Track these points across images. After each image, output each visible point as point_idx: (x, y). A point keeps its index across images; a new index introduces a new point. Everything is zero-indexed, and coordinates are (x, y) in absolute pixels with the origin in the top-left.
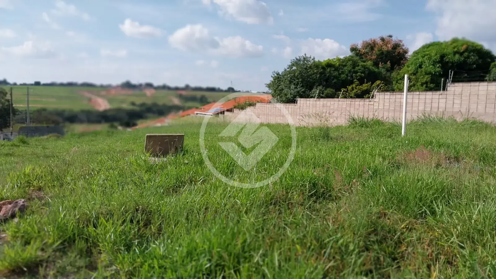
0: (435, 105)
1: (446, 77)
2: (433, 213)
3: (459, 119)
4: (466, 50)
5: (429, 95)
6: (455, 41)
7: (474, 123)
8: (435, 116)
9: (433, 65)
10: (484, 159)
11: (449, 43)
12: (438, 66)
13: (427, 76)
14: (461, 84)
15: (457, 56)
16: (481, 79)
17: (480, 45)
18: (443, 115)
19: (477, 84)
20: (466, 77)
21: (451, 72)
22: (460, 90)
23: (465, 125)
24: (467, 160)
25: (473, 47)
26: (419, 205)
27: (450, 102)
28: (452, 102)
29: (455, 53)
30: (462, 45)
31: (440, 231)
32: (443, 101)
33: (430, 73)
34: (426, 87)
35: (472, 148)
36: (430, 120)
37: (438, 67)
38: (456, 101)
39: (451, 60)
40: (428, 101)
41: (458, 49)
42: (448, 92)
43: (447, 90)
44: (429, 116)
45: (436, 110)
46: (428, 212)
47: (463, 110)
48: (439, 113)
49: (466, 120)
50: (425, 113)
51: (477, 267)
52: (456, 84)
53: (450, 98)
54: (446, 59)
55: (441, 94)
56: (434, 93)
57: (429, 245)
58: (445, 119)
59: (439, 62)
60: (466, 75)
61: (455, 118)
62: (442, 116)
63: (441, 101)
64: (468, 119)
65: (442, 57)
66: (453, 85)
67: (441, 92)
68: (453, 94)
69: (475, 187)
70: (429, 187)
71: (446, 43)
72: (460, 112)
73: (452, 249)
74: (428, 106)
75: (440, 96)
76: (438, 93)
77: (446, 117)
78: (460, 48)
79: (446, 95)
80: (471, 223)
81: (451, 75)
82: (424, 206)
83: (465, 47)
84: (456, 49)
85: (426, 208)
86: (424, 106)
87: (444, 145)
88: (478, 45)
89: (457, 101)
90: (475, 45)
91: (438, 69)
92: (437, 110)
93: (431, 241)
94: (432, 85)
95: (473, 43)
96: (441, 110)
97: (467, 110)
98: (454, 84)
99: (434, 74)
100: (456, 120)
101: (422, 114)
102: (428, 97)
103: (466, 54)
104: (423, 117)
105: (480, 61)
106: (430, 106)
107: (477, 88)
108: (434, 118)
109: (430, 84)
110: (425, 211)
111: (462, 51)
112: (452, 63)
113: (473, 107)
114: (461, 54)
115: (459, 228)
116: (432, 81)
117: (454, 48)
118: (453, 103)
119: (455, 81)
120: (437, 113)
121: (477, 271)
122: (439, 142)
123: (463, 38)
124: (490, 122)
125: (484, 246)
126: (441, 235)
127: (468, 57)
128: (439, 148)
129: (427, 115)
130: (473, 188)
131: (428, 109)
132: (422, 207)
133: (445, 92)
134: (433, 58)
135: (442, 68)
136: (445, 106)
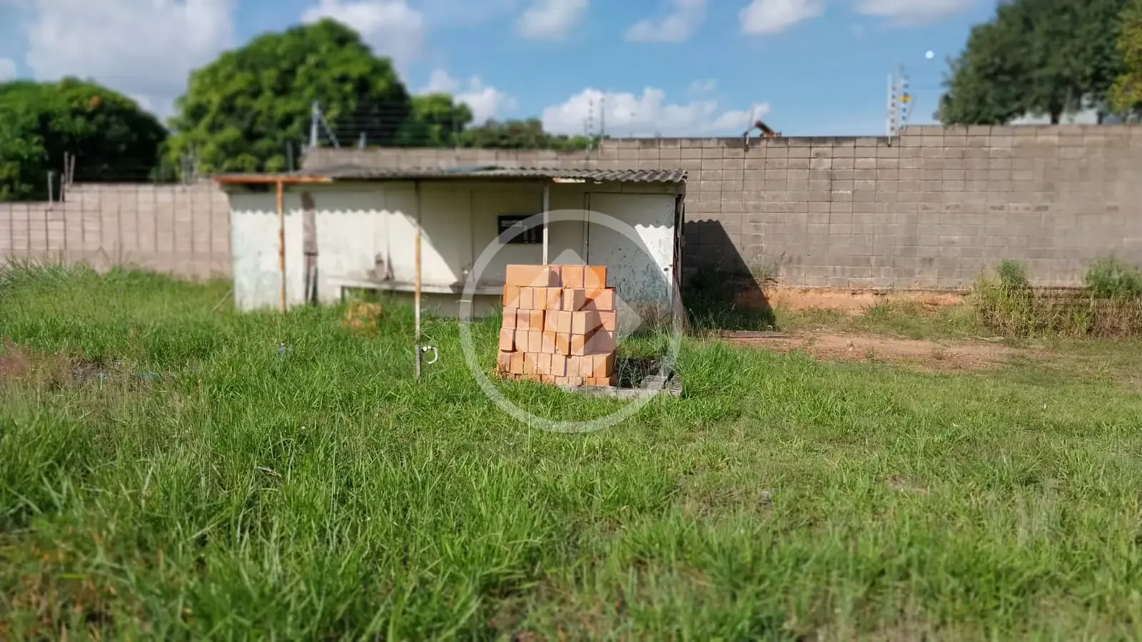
0: (38, 236)
1: (59, 168)
2: (48, 507)
3: (101, 268)
4: (101, 108)
5: (20, 211)
6: (70, 84)
7: (135, 275)
8: (40, 263)
9: (23, 137)
10: (160, 354)
11: (59, 87)
12: (35, 139)
13: (9, 165)
14: (96, 187)
15: (80, 122)
16: (140, 177)
17: (130, 102)
18: (61, 259)
19: (131, 188)
20: (104, 172)
21: (69, 158)
22: (96, 201)
23: (115, 280)
24: (123, 361)
25: (114, 102)
26: (9, 493)
27: (74, 230)
28: (79, 230)
29: (75, 113)
30: (89, 97)
31: (69, 547)
32: (56, 226)
33: (15, 157)
34: (11, 190)
35: (132, 332)
36: (30, 274)
37: (37, 144)
38: (88, 227)
39: (66, 129)
40: (19, 227)
41: (81, 103)
42: (67, 206)
43: (63, 200)
44: (26, 264)
45: (43, 248)
46: (34, 507)
47: (109, 247)
48: (51, 256)
49: (117, 270)
50: (13, 257)
51: (156, 604)
52: (85, 187)
53: (74, 219)
54: (55, 125)
55: (51, 210)
56: (33, 206)
57: (41, 592)
58: (68, 270)
59: (37, 132)
60: (106, 166)
61: (92, 268)
62: (58, 261)
63: (51, 225)
64: (121, 266)
65: (45, 118)
66: (76, 188)
67: (51, 204)
68: (80, 208)
69: (143, 423)
70: (30, 443)
71: (51, 86)
72: (100, 254)
73: (99, 582)
74: (21, 238)
75: (49, 213)
76: (42, 206)
77: (69, 264)
78: (85, 102)
79: (64, 211)
80: (140, 506)
81: (69, 164)
82: (22, 494)
83: (95, 100)
84: (75, 105)
85: (27, 498)
86: (9, 237)
87: (67, 331)
88: (124, 101)
89: (91, 226)
90: (119, 100)
91: (36, 148)
92: (45, 248)
93: (45, 579)
94: (25, 188)
95: (114, 95)
96: (54, 247)
97: (117, 248)
98: (80, 186)
99: (29, 160)
100: (93, 271)
101: (7, 259)
102: (16, 215)
103: (100, 118)
104: (9, 266)
105: (134, 137)
106: (26, 238)
107: (133, 196)
108: (40, 268)
109: (20, 185)
110: (28, 506)
111: (90, 109)
112: (70, 135)
113: (129, 239)
114: (90, 116)
115: (112, 526)
116: (24, 177)
117: (71, 100)
118: (83, 231)
119: (80, 178)
120: (45, 256)
121: (157, 615)
122: (53, 327)
123: (91, 80)
124: (168, 272)
125: (171, 552)
126: (74, 555)
127: (106, 125)
128: (57, 340)
129: (19, 261)
130: (140, 426)
131: (21, 247)
132: (16, 497)
133: (60, 205)
134: (22, 121)
135: (47, 145)
136: (62, 238)
